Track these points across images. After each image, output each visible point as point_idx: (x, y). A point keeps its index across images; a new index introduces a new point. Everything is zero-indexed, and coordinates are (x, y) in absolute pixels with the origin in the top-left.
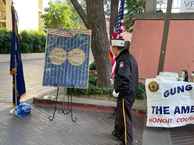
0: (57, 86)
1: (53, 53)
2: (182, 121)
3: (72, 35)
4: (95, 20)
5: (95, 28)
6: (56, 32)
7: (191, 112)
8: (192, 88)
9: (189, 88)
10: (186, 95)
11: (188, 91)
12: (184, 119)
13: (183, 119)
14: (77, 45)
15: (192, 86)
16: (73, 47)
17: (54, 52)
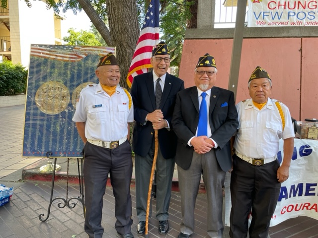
0: (52, 155)
1: (42, 93)
2: (289, 210)
3: (79, 57)
4: (123, 34)
5: (123, 49)
6: (48, 53)
7: (305, 195)
8: (311, 151)
9: (306, 151)
10: (299, 165)
11: (303, 157)
12: (293, 206)
13: (291, 207)
14: (89, 75)
15: (312, 147)
16: (82, 80)
17: (45, 90)
